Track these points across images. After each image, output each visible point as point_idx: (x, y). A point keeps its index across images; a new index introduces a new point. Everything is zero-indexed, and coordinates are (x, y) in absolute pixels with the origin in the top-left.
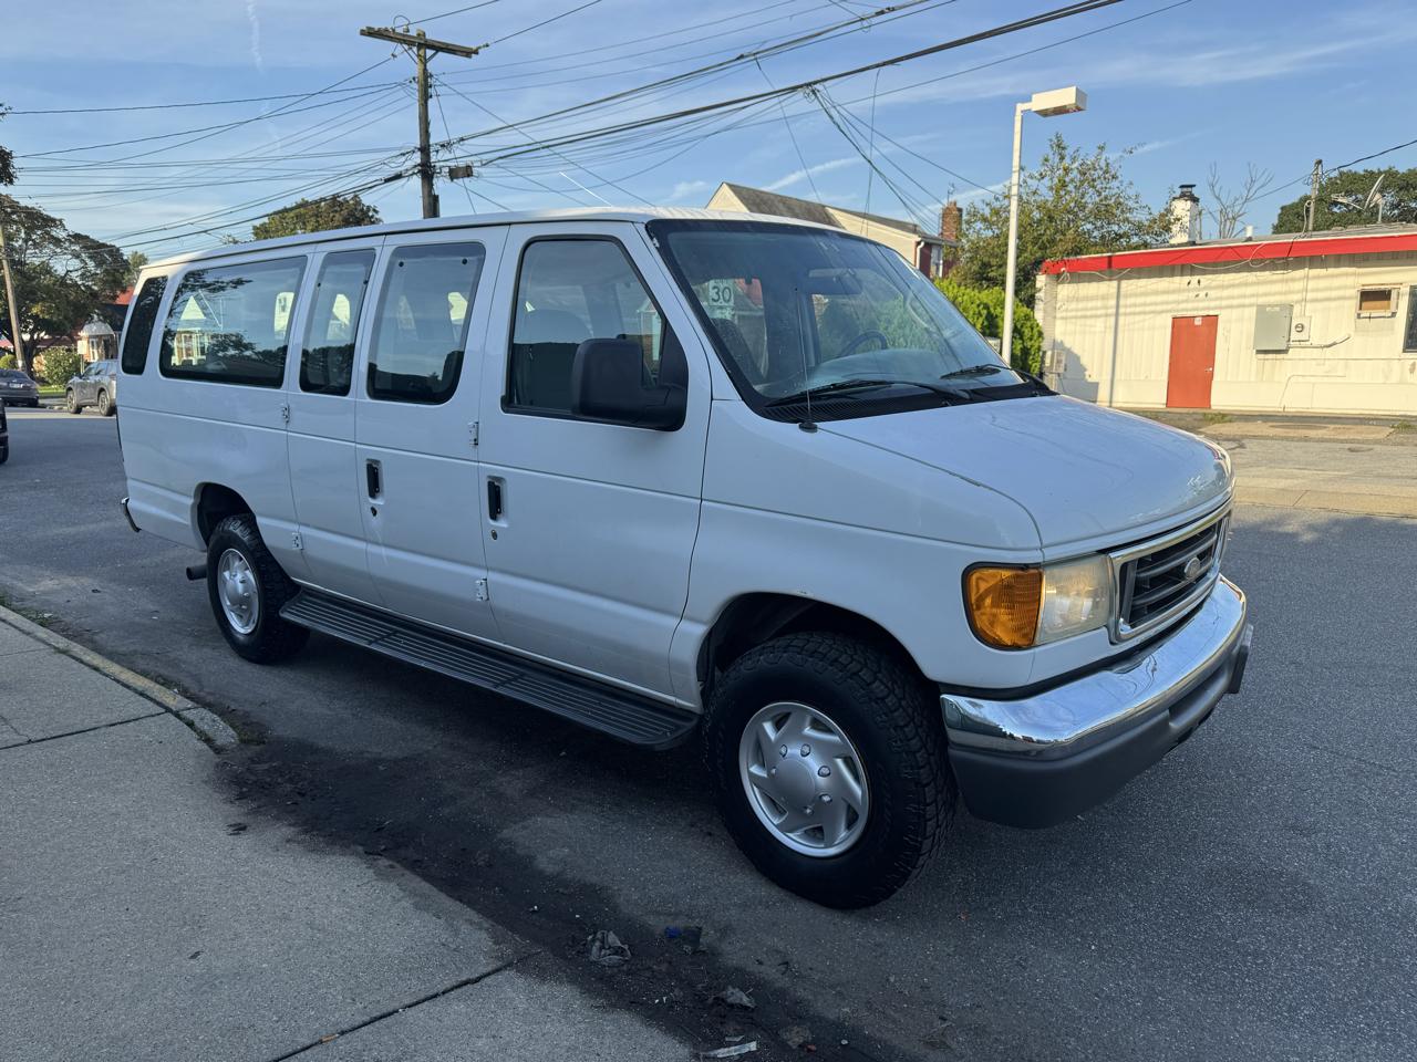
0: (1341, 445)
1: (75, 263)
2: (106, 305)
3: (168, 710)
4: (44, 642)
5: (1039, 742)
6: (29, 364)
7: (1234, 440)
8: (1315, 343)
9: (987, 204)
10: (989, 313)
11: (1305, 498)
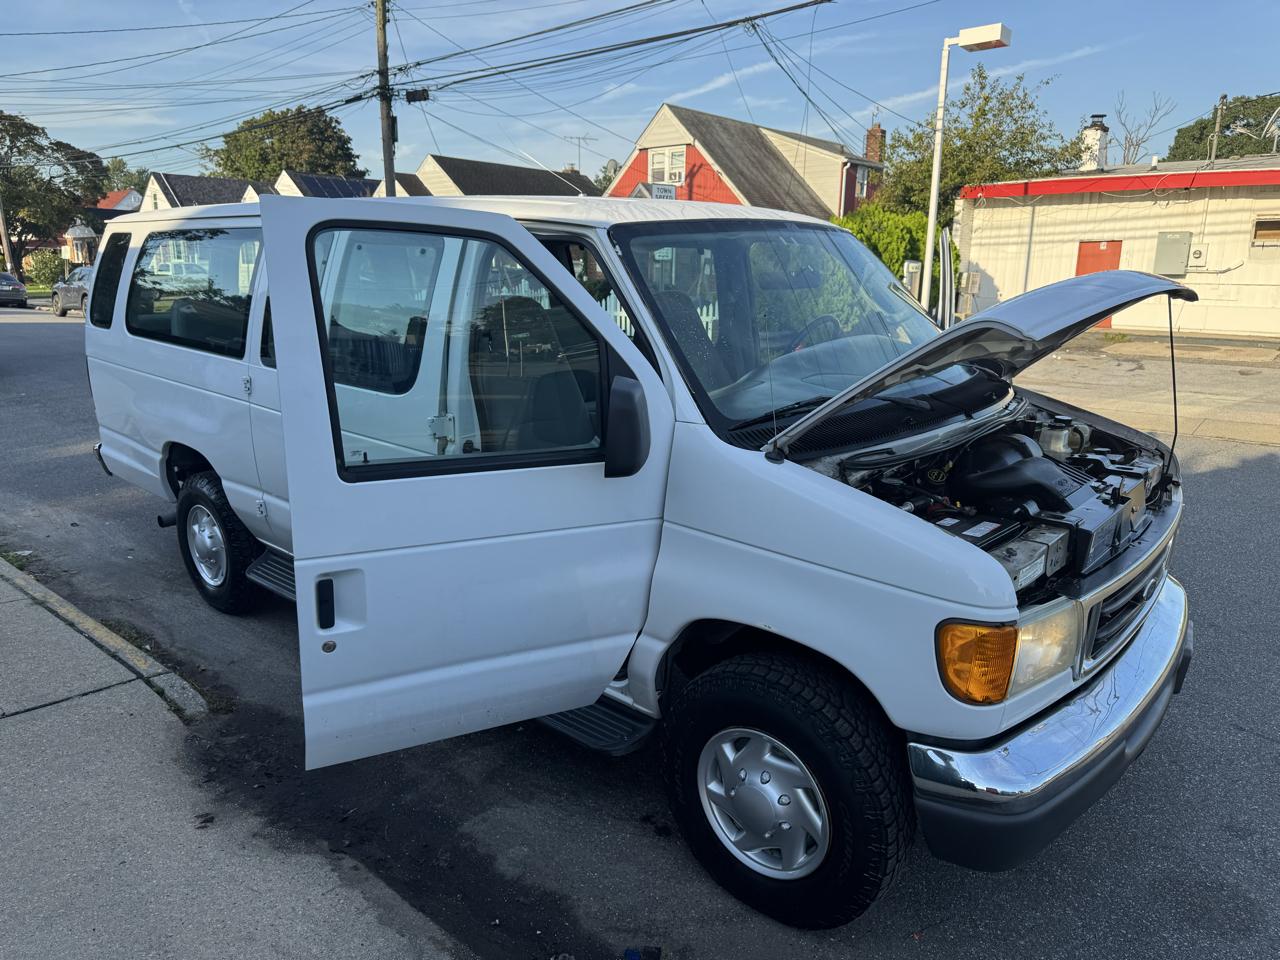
0: (1232, 368)
1: (57, 170)
2: (89, 210)
3: (140, 676)
4: (21, 590)
5: (1003, 793)
6: (17, 265)
7: (1133, 361)
8: (1211, 269)
9: (911, 131)
10: (912, 236)
11: (1203, 427)
